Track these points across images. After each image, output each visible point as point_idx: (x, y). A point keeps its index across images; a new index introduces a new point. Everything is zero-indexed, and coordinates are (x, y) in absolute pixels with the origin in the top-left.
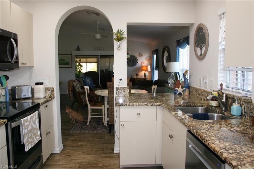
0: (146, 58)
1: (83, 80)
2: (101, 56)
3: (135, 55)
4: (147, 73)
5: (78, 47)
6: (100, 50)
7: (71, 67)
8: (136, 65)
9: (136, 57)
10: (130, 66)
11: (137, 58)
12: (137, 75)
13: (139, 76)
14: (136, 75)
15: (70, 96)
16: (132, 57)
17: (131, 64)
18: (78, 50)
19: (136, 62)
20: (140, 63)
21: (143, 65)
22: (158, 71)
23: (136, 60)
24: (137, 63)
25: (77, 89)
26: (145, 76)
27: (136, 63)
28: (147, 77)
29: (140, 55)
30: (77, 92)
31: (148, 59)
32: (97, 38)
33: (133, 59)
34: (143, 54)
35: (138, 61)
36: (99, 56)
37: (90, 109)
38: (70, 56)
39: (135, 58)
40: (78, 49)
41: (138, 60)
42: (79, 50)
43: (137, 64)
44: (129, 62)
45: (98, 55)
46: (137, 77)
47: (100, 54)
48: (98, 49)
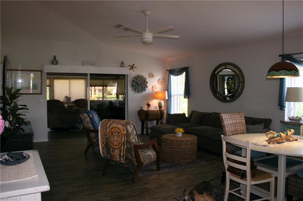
0: (159, 80)
2: (91, 75)
3: (143, 76)
4: (163, 103)
5: (55, 57)
6: (92, 64)
7: (41, 94)
8: (145, 91)
9: (146, 78)
10: (136, 92)
11: (147, 80)
12: (149, 105)
13: (151, 106)
14: (147, 106)
16: (140, 78)
17: (139, 89)
18: (55, 63)
19: (145, 85)
20: (151, 88)
23: (146, 83)
24: (147, 87)
26: (160, 106)
27: (145, 88)
29: (151, 76)
30: (133, 145)
31: (162, 82)
33: (141, 81)
34: (154, 74)
35: (147, 85)
38: (39, 73)
39: (144, 79)
40: (55, 61)
41: (147, 82)
42: (57, 63)
43: (146, 89)
44: (136, 86)
45: (87, 74)
46: (148, 108)
47: (90, 72)
48: (89, 64)
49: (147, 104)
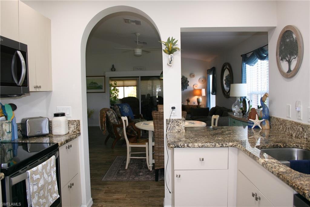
0: (199, 79)
1: (119, 108)
2: (141, 77)
3: (185, 76)
4: (201, 99)
5: (113, 66)
6: (141, 69)
7: (104, 92)
8: (187, 89)
9: (187, 78)
11: (188, 80)
13: (190, 102)
14: (187, 101)
15: (103, 129)
18: (113, 70)
19: (186, 84)
20: (192, 86)
21: (196, 88)
22: (215, 96)
23: (187, 82)
24: (188, 85)
25: (112, 120)
26: (198, 102)
27: (186, 86)
28: (200, 104)
29: (192, 75)
30: (112, 124)
31: (202, 81)
32: (138, 53)
33: (183, 80)
34: (195, 74)
35: (189, 83)
36: (140, 78)
37: (130, 147)
38: (103, 77)
39: (186, 79)
40: (113, 69)
41: (188, 82)
42: (115, 70)
43: (188, 87)
45: (138, 77)
46: (188, 104)
47: (140, 75)
48: (138, 69)
49: (187, 100)
